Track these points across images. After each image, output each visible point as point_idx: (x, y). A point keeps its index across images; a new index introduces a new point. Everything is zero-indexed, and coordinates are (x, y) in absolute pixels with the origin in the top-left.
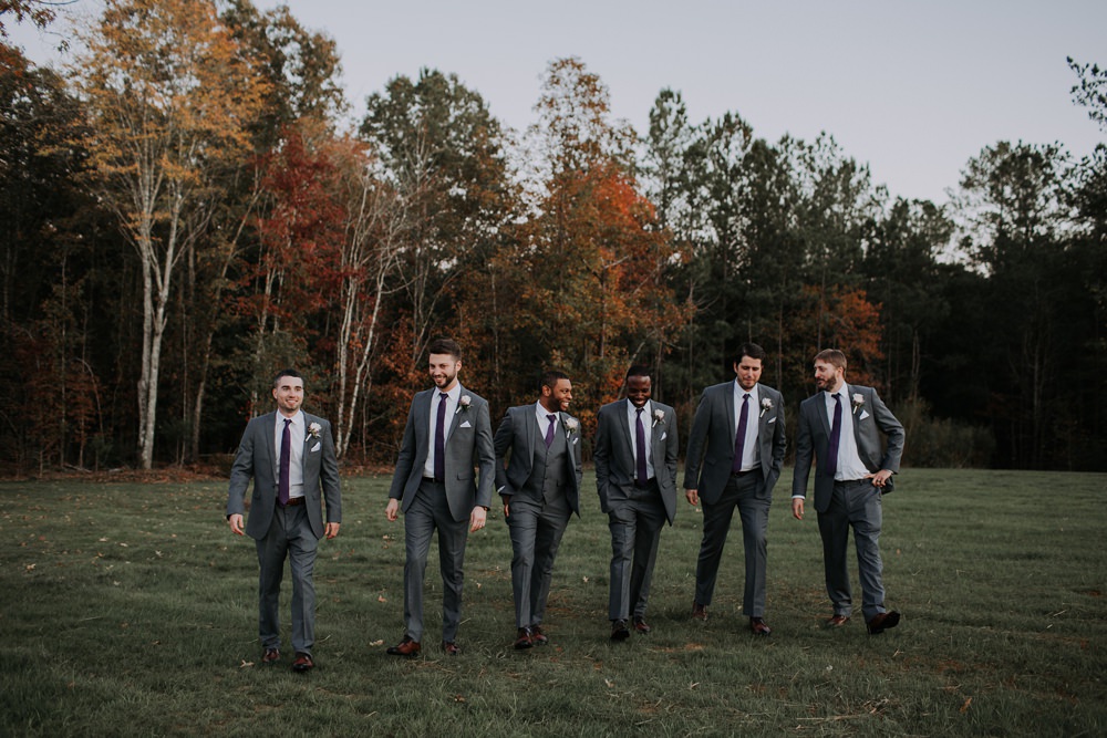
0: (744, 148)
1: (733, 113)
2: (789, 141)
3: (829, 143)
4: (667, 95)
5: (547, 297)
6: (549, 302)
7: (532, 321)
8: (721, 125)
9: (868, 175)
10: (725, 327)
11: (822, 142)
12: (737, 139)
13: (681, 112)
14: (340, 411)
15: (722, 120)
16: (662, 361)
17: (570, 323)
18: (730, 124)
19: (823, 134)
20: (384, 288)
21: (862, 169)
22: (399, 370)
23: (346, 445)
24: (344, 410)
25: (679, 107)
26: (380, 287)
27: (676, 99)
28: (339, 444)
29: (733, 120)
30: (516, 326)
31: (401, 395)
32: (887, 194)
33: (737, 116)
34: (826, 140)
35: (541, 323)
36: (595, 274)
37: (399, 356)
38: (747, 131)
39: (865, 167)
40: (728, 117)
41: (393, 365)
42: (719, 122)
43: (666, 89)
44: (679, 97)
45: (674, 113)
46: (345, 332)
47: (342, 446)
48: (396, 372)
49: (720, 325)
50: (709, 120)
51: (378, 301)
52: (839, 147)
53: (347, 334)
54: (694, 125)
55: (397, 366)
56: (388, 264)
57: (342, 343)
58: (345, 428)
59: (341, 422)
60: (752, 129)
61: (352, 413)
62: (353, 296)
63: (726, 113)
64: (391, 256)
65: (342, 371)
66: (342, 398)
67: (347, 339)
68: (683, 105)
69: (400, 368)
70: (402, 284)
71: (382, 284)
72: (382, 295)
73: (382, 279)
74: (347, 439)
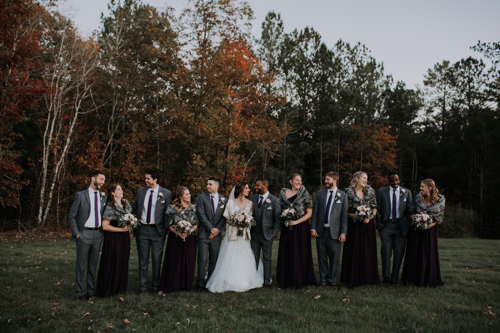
0: (316, 48)
1: (310, 28)
2: (342, 44)
3: (363, 48)
4: (272, 15)
5: (190, 118)
6: (192, 121)
7: (180, 134)
8: (303, 34)
9: (382, 69)
10: (306, 146)
11: (358, 48)
12: (311, 43)
13: (280, 25)
14: (42, 192)
15: (303, 32)
16: (267, 166)
17: (205, 137)
18: (308, 34)
19: (359, 44)
20: (80, 110)
21: (379, 66)
22: (90, 166)
23: (45, 217)
24: (45, 191)
25: (279, 22)
26: (77, 109)
27: (277, 18)
28: (40, 215)
29: (310, 31)
30: (169, 137)
32: (392, 80)
33: (312, 29)
34: (361, 47)
35: (186, 136)
36: (224, 107)
37: (90, 156)
38: (317, 38)
39: (381, 64)
40: (307, 30)
41: (86, 162)
42: (302, 32)
43: (272, 12)
44: (279, 16)
45: (276, 26)
46: (47, 138)
47: (42, 218)
48: (88, 168)
49: (303, 144)
50: (296, 30)
51: (75, 118)
52: (369, 50)
53: (50, 139)
54: (288, 33)
55: (89, 163)
56: (84, 94)
57: (44, 145)
58: (45, 204)
59: (42, 201)
60: (320, 37)
61: (51, 194)
62: (55, 114)
63: (306, 27)
64: (86, 89)
65: (44, 164)
66: (44, 184)
67: (49, 143)
68: (281, 21)
69: (91, 164)
70: (94, 108)
71: (79, 107)
72: (78, 114)
73: (79, 104)
74: (46, 212)
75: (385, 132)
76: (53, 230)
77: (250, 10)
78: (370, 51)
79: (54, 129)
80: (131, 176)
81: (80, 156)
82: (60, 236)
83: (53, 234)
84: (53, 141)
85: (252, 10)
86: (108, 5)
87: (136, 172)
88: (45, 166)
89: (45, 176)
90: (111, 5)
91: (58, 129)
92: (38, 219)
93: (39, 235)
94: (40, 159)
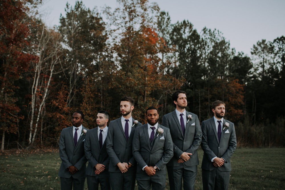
0: (190, 32)
1: (186, 20)
2: (206, 29)
3: (217, 32)
4: (163, 13)
5: (123, 75)
6: (124, 77)
7: (116, 85)
9: (229, 44)
10: (190, 92)
11: (215, 32)
12: (187, 30)
13: (169, 19)
14: (31, 123)
15: (182, 23)
16: (167, 105)
18: (185, 24)
19: (215, 29)
20: (53, 72)
22: (60, 106)
23: (33, 139)
24: (33, 123)
25: (168, 17)
26: (52, 71)
27: (166, 14)
28: (30, 138)
29: (187, 22)
30: (110, 88)
31: (60, 117)
32: (235, 51)
33: (188, 21)
35: (120, 86)
36: (142, 68)
37: (60, 100)
38: (191, 26)
39: (228, 42)
40: (184, 22)
41: (57, 104)
42: (181, 23)
43: (163, 11)
44: (168, 14)
45: (166, 19)
46: (34, 89)
47: (32, 140)
48: (59, 108)
50: (178, 22)
51: (51, 77)
53: (36, 90)
55: (59, 105)
56: (56, 62)
57: (33, 94)
58: (33, 131)
59: (32, 129)
60: (193, 26)
61: (37, 125)
62: (39, 74)
63: (184, 20)
64: (57, 58)
65: (32, 106)
66: (32, 118)
67: (35, 92)
68: (169, 17)
69: (60, 105)
70: (62, 70)
71: (53, 69)
72: (53, 74)
73: (53, 68)
74: (34, 136)
75: (236, 82)
76: (39, 147)
77: (158, 7)
78: (222, 34)
79: (38, 84)
80: (86, 112)
81: (54, 100)
82: (44, 152)
83: (40, 150)
84: (37, 91)
85: (159, 7)
86: (65, 9)
87: (89, 110)
88: (33, 107)
89: (33, 113)
90: (67, 9)
91: (41, 84)
92: (29, 141)
93: (31, 151)
94: (29, 102)
